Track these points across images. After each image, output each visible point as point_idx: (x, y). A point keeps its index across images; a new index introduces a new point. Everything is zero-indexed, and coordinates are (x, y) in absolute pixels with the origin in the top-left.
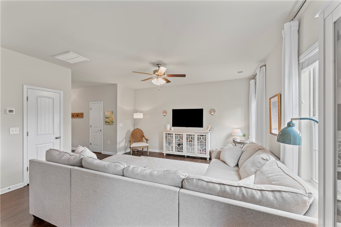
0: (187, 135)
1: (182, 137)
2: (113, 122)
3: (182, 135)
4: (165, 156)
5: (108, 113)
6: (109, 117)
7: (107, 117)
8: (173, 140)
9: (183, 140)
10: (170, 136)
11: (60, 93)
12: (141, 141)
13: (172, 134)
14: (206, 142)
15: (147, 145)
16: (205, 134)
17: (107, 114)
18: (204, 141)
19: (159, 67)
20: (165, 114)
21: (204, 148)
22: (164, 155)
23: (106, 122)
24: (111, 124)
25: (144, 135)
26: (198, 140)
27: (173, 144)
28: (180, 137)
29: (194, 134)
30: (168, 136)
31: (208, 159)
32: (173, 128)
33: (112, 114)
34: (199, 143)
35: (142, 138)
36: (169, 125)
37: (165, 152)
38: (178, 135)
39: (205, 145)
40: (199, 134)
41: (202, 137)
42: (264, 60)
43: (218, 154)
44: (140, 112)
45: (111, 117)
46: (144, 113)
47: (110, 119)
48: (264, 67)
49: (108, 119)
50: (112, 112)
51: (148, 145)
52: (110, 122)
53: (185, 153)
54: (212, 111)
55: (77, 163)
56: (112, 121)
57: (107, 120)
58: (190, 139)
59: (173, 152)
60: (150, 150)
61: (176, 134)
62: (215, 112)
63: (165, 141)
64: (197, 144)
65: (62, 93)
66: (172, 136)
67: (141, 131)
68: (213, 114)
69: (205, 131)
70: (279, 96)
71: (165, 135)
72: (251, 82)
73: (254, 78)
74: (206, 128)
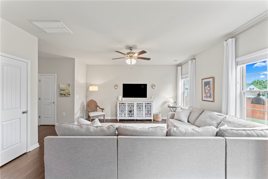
0: (137, 104)
1: (133, 105)
2: (69, 95)
3: (133, 104)
4: (119, 122)
5: (64, 85)
6: (65, 89)
7: (62, 89)
8: (126, 108)
9: (134, 108)
10: (123, 105)
11: (27, 63)
12: (96, 110)
13: (125, 103)
14: (152, 108)
15: (103, 113)
16: (151, 103)
17: (62, 86)
18: (150, 108)
19: (131, 50)
20: (116, 88)
21: (150, 112)
22: (117, 121)
23: (60, 94)
24: (67, 96)
25: (98, 105)
26: (145, 107)
27: (126, 111)
28: (132, 105)
29: (142, 103)
30: (122, 105)
31: (152, 120)
32: (124, 99)
33: (69, 87)
34: (146, 109)
35: (97, 108)
36: (121, 97)
37: (118, 118)
38: (130, 104)
39: (151, 110)
40: (146, 103)
41: (148, 105)
42: (194, 56)
43: (171, 115)
44: (95, 85)
45: (67, 90)
46: (99, 86)
47: (66, 91)
48: (194, 60)
49: (64, 92)
50: (69, 85)
51: (105, 114)
52: (66, 95)
53: (135, 118)
54: (153, 86)
55: (113, 132)
56: (68, 93)
57: (62, 92)
58: (139, 106)
59: (126, 117)
60: (106, 118)
61: (128, 104)
62: (155, 86)
63: (119, 109)
64: (145, 110)
65: (29, 62)
66: (125, 105)
67: (95, 102)
68: (154, 88)
69: (150, 100)
70: (213, 78)
71: (119, 104)
72: (178, 68)
73: (181, 66)
74: (150, 98)
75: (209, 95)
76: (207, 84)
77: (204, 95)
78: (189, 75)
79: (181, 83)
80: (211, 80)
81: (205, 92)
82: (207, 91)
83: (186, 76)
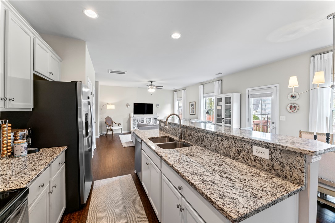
0: (147, 119)
3: (144, 119)
13: (137, 118)
15: (120, 127)
16: (157, 118)
18: (156, 122)
19: (151, 83)
20: (128, 107)
25: (113, 121)
26: (153, 121)
29: (150, 118)
30: (135, 120)
32: (135, 115)
35: (113, 123)
36: (132, 114)
38: (141, 119)
40: (153, 118)
42: (185, 87)
46: (116, 105)
48: (186, 90)
51: (122, 128)
58: (149, 121)
61: (139, 119)
63: (133, 124)
67: (111, 118)
68: (158, 106)
69: (155, 116)
70: (195, 102)
71: (132, 120)
72: (175, 92)
73: (177, 91)
74: (155, 114)
75: (193, 111)
76: (192, 105)
77: (191, 112)
78: (182, 99)
79: (176, 103)
80: (194, 103)
81: (191, 110)
82: (192, 109)
83: (181, 99)
